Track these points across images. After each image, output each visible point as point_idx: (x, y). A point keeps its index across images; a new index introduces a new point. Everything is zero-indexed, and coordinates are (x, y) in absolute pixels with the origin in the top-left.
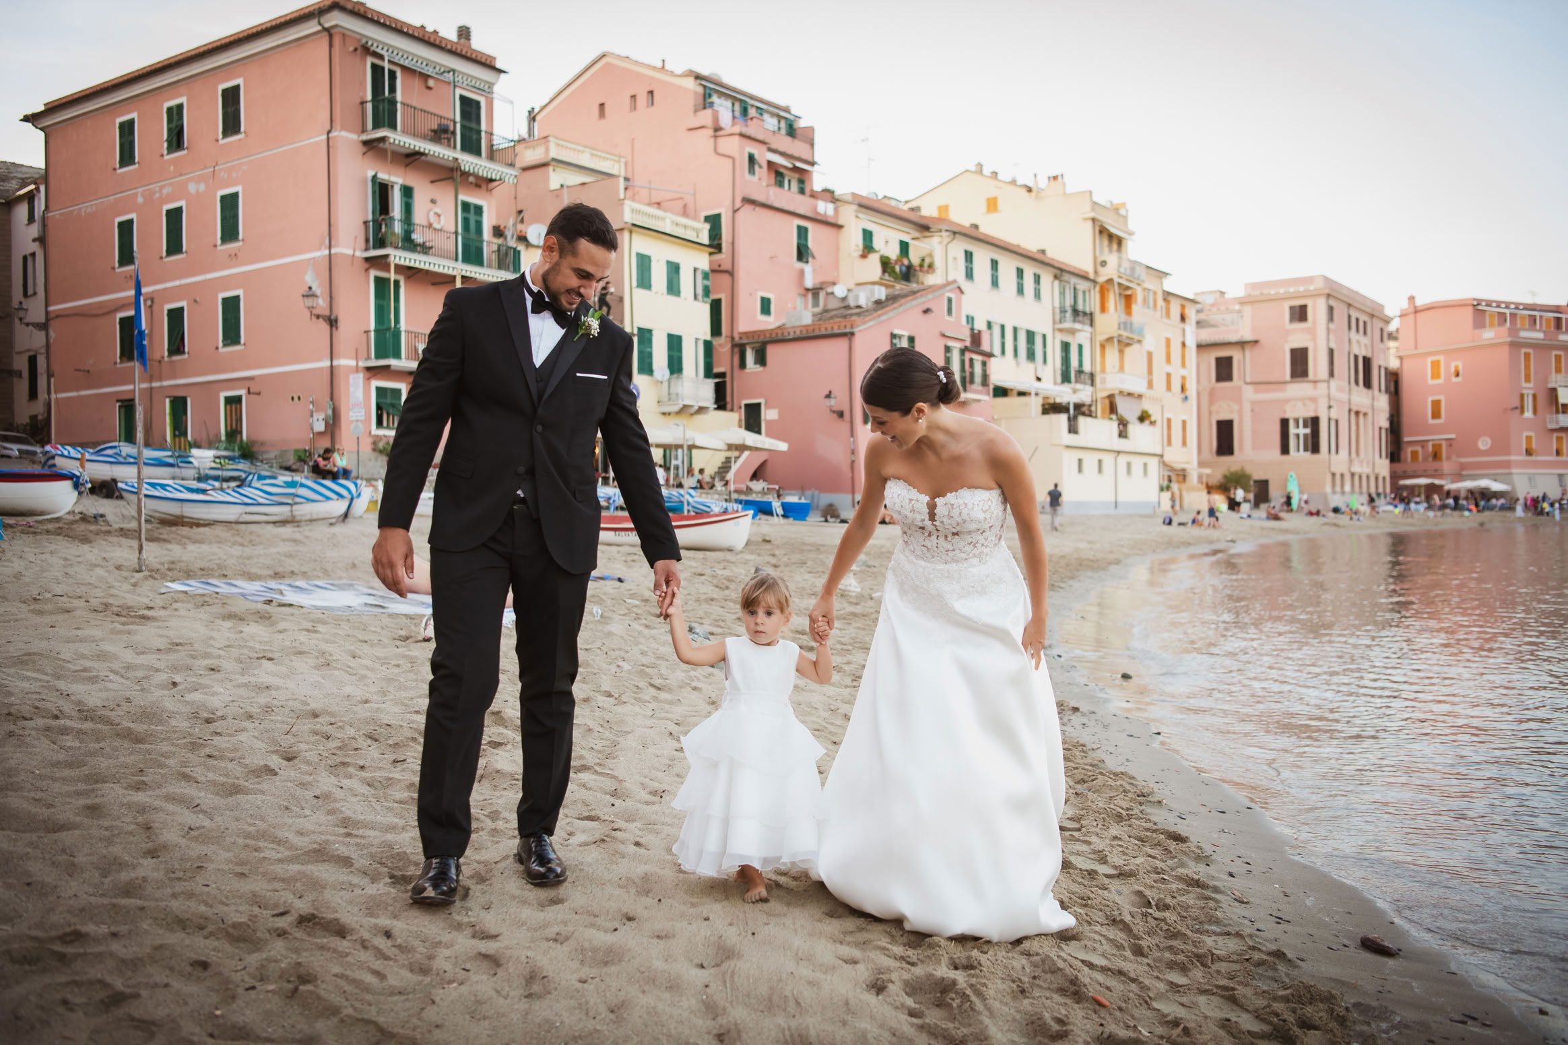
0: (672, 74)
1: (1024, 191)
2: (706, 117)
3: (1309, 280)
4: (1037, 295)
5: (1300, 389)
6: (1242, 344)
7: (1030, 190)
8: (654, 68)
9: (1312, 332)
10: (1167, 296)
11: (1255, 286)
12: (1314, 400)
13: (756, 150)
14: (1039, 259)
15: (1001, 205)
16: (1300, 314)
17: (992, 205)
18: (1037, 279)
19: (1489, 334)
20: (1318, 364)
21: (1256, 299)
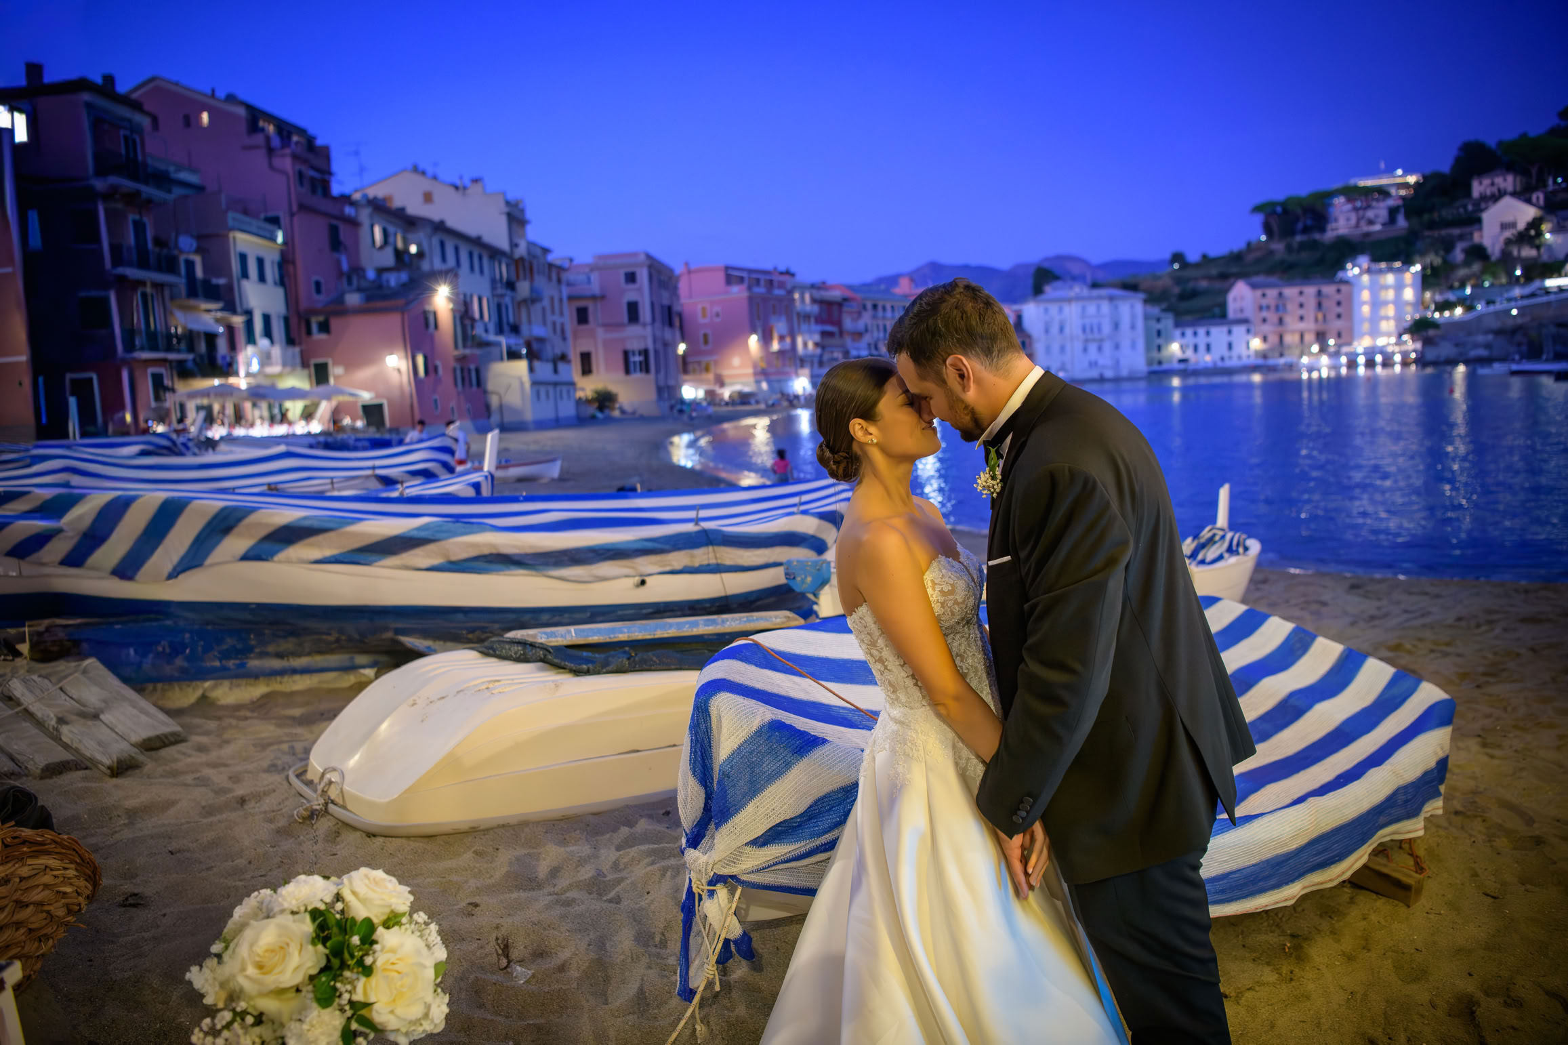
0: (219, 100)
1: (452, 190)
2: (259, 139)
3: (635, 255)
4: (482, 271)
5: (634, 330)
6: (594, 298)
7: (457, 188)
8: (205, 95)
9: (640, 290)
10: (551, 266)
11: (601, 257)
12: (645, 338)
13: (304, 169)
14: (477, 242)
15: (436, 197)
16: (631, 278)
17: (428, 198)
18: (480, 258)
19: (735, 289)
20: (645, 313)
21: (602, 265)
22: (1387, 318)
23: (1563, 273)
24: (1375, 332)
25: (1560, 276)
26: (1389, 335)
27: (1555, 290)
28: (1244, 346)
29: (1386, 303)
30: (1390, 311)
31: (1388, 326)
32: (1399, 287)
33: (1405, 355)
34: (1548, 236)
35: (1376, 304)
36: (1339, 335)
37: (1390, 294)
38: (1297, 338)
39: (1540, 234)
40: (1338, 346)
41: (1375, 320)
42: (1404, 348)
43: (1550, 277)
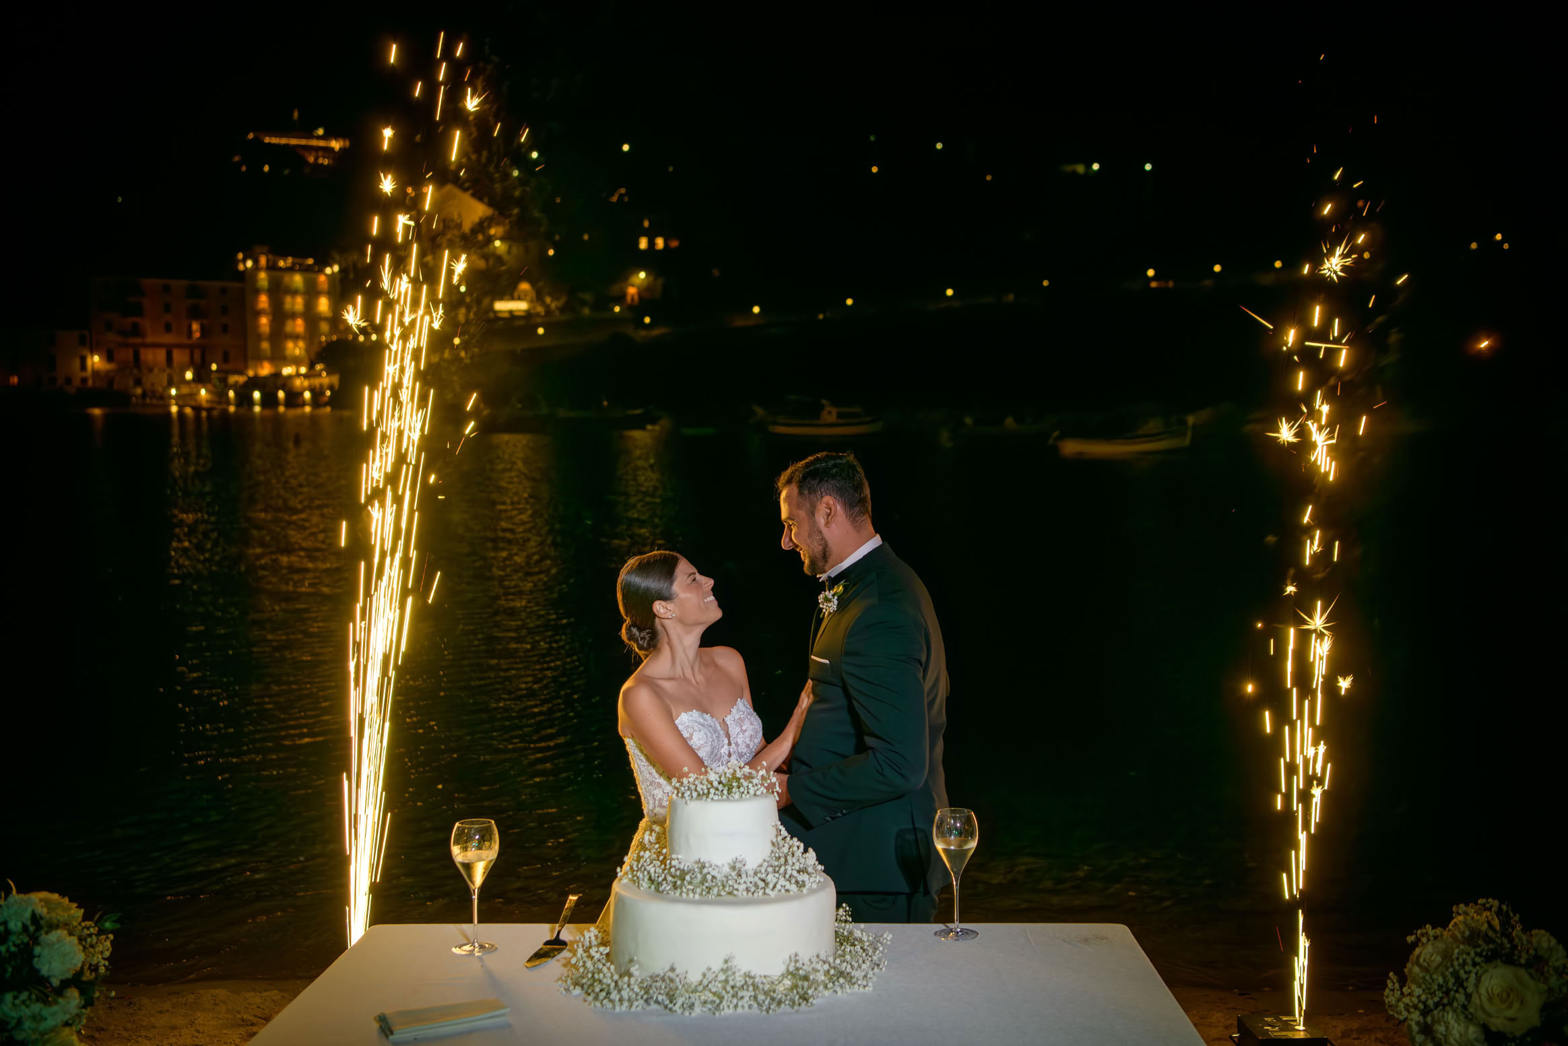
22: (295, 337)
23: (516, 295)
24: (279, 358)
25: (512, 298)
26: (296, 362)
27: (506, 315)
28: (77, 363)
29: (293, 316)
30: (299, 325)
31: (295, 349)
32: (311, 292)
33: (317, 393)
34: (498, 243)
35: (280, 316)
36: (225, 358)
37: (299, 303)
38: (161, 355)
39: (490, 240)
40: (224, 373)
41: (278, 335)
42: (316, 382)
43: (501, 298)
